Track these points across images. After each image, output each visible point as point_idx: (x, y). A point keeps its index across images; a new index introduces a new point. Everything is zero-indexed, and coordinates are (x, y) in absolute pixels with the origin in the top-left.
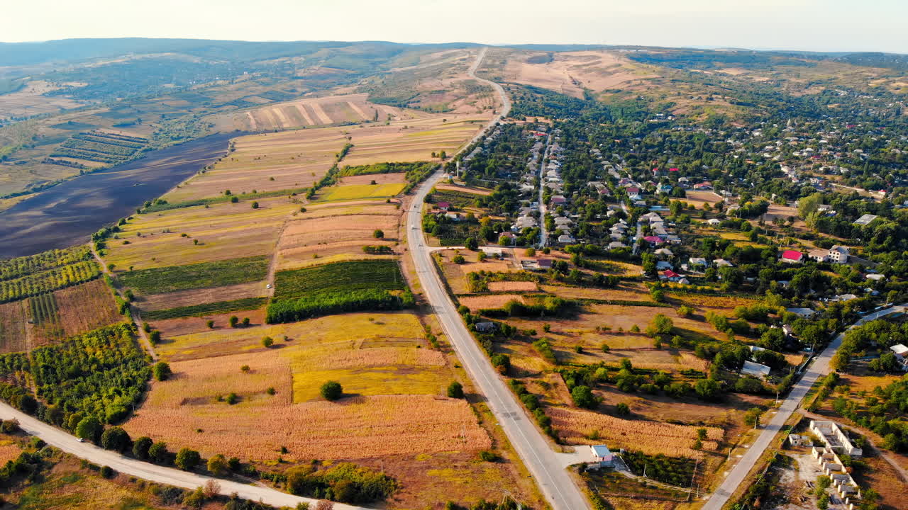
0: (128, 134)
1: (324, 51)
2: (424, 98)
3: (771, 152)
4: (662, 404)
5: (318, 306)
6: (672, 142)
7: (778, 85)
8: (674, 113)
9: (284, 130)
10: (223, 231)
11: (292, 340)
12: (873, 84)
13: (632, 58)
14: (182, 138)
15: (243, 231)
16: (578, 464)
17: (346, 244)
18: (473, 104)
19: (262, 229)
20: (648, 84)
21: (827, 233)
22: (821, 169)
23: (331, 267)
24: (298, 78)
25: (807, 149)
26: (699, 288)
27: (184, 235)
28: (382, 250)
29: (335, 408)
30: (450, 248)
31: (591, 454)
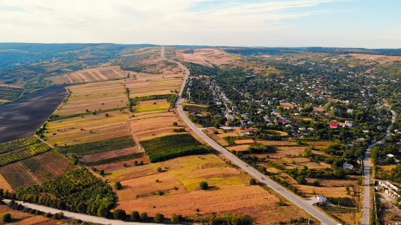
0: (13, 87)
1: (89, 48)
2: (147, 68)
3: (299, 87)
4: (326, 181)
5: (174, 154)
6: (259, 85)
7: (286, 61)
8: (254, 73)
9: (87, 83)
10: (101, 127)
11: (168, 168)
12: (324, 59)
13: (226, 51)
14: (39, 87)
15: (110, 126)
16: (315, 203)
17: (163, 129)
18: (171, 70)
19: (119, 125)
20: (239, 61)
21: (338, 117)
22: (322, 93)
23: (163, 138)
24: (81, 60)
25: (313, 86)
26: (310, 139)
27: (82, 130)
28: (181, 130)
29: (208, 193)
30: (209, 128)
31: (318, 199)
